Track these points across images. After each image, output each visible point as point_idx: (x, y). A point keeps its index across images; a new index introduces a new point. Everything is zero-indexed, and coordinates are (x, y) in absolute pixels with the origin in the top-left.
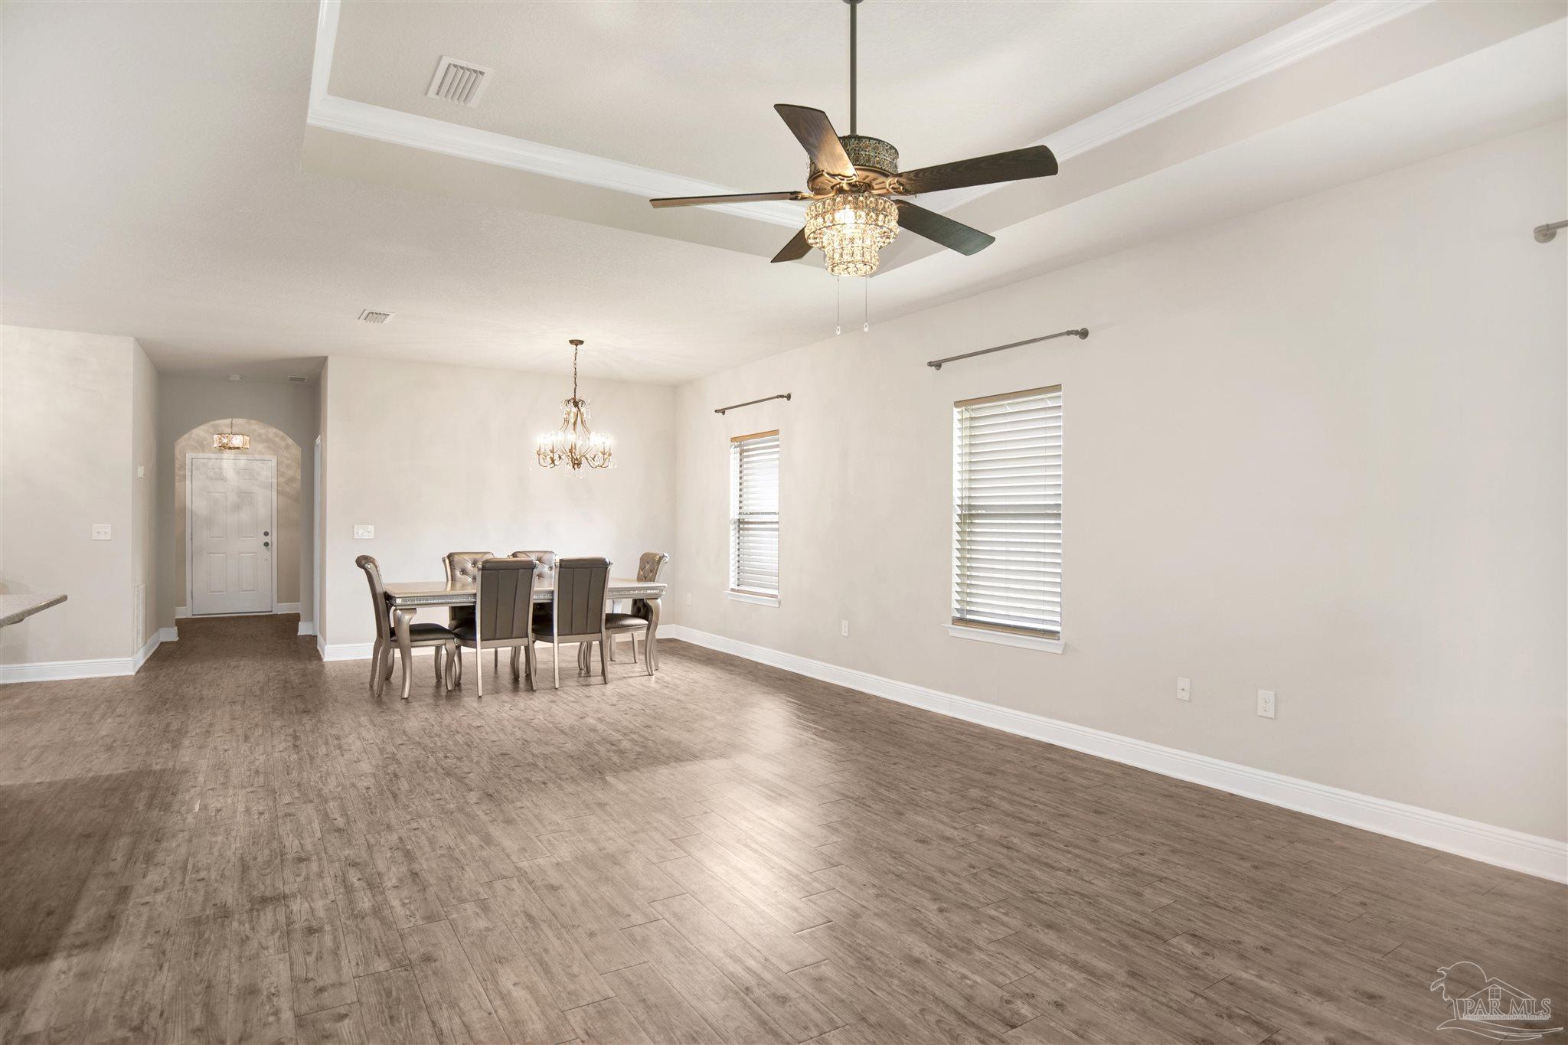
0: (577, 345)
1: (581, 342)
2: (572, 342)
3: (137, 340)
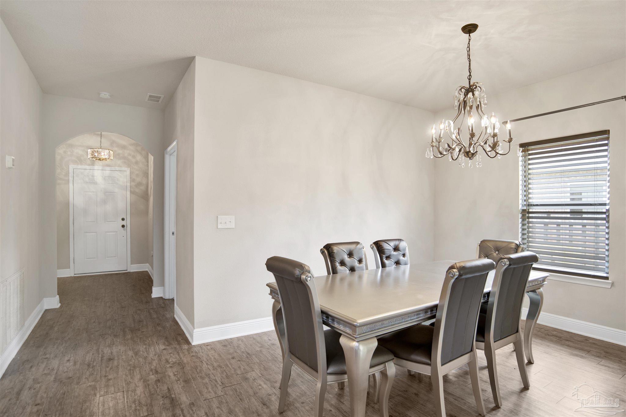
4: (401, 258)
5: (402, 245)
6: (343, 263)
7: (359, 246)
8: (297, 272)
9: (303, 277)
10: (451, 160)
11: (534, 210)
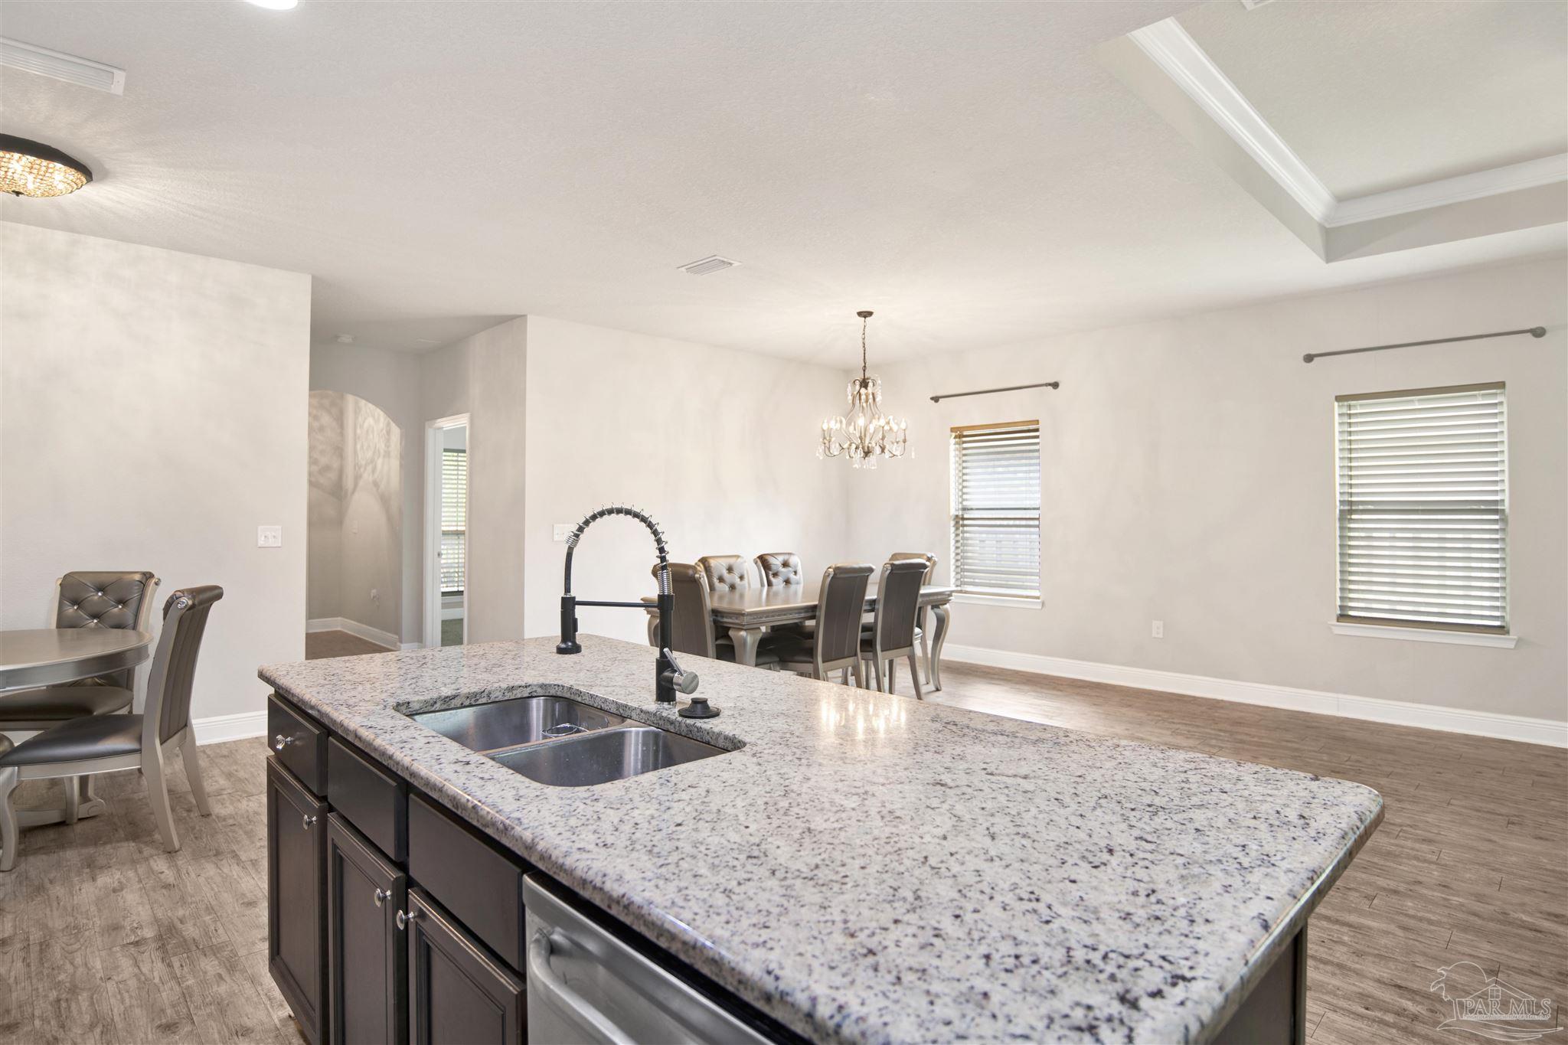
0: (865, 317)
1: (870, 314)
2: (860, 314)
3: (315, 279)
4: (792, 576)
5: (793, 560)
6: (721, 579)
7: (739, 559)
8: (691, 572)
9: (697, 576)
10: (848, 457)
11: (972, 516)
